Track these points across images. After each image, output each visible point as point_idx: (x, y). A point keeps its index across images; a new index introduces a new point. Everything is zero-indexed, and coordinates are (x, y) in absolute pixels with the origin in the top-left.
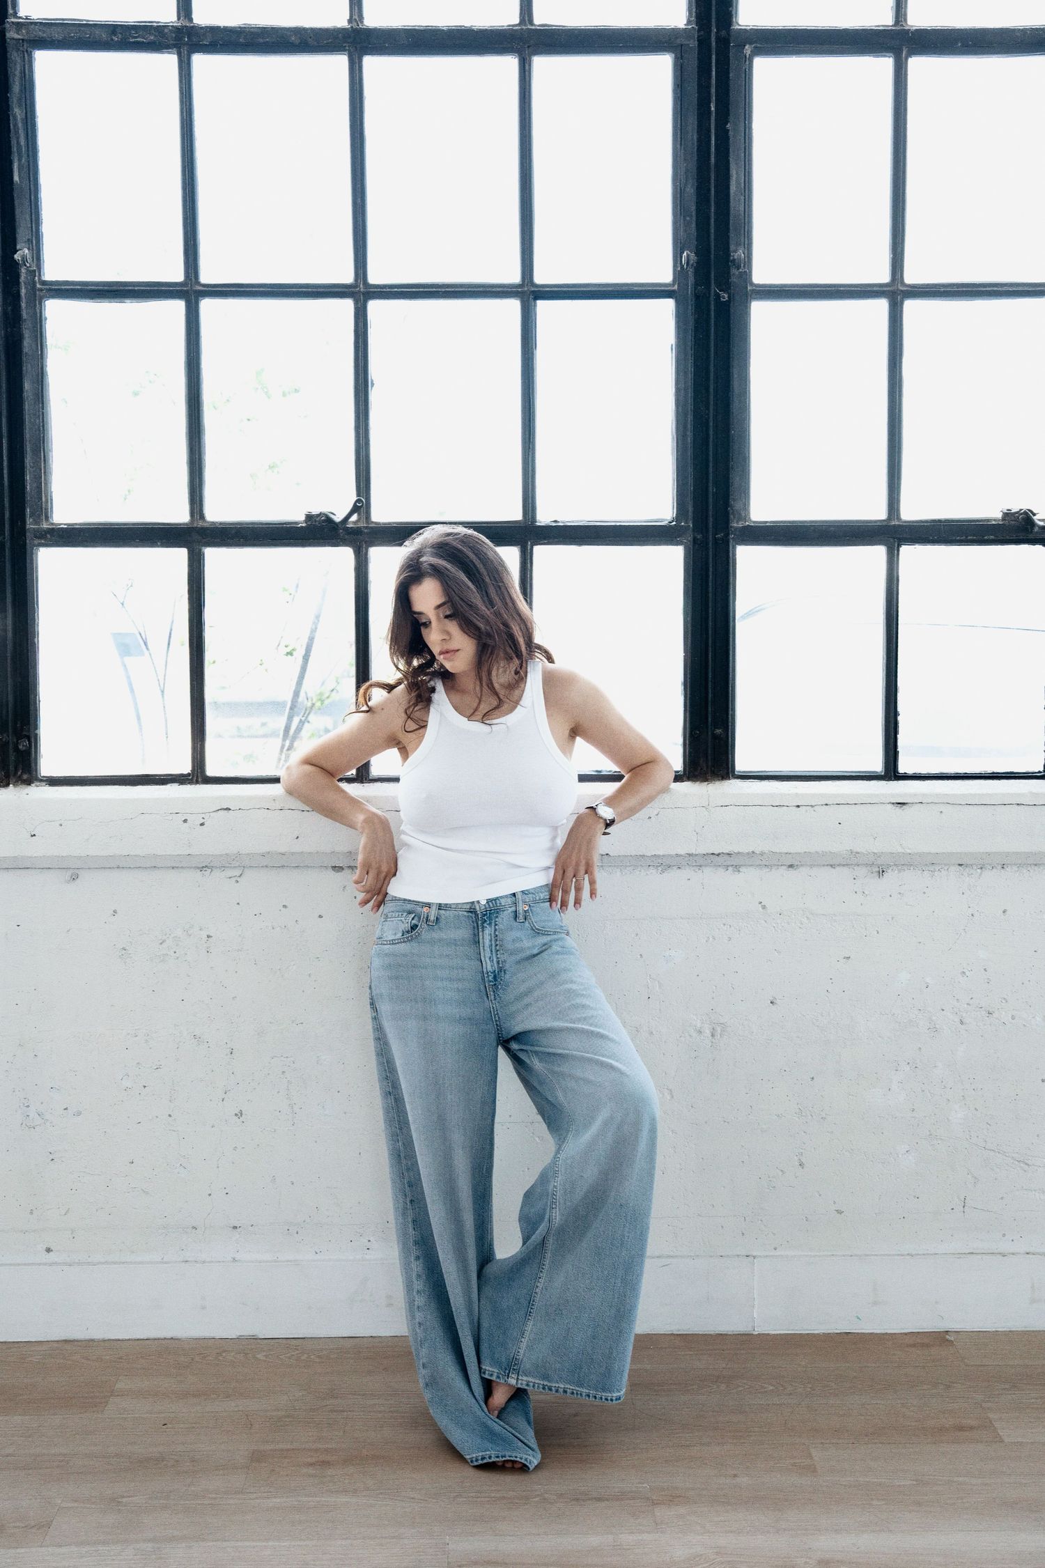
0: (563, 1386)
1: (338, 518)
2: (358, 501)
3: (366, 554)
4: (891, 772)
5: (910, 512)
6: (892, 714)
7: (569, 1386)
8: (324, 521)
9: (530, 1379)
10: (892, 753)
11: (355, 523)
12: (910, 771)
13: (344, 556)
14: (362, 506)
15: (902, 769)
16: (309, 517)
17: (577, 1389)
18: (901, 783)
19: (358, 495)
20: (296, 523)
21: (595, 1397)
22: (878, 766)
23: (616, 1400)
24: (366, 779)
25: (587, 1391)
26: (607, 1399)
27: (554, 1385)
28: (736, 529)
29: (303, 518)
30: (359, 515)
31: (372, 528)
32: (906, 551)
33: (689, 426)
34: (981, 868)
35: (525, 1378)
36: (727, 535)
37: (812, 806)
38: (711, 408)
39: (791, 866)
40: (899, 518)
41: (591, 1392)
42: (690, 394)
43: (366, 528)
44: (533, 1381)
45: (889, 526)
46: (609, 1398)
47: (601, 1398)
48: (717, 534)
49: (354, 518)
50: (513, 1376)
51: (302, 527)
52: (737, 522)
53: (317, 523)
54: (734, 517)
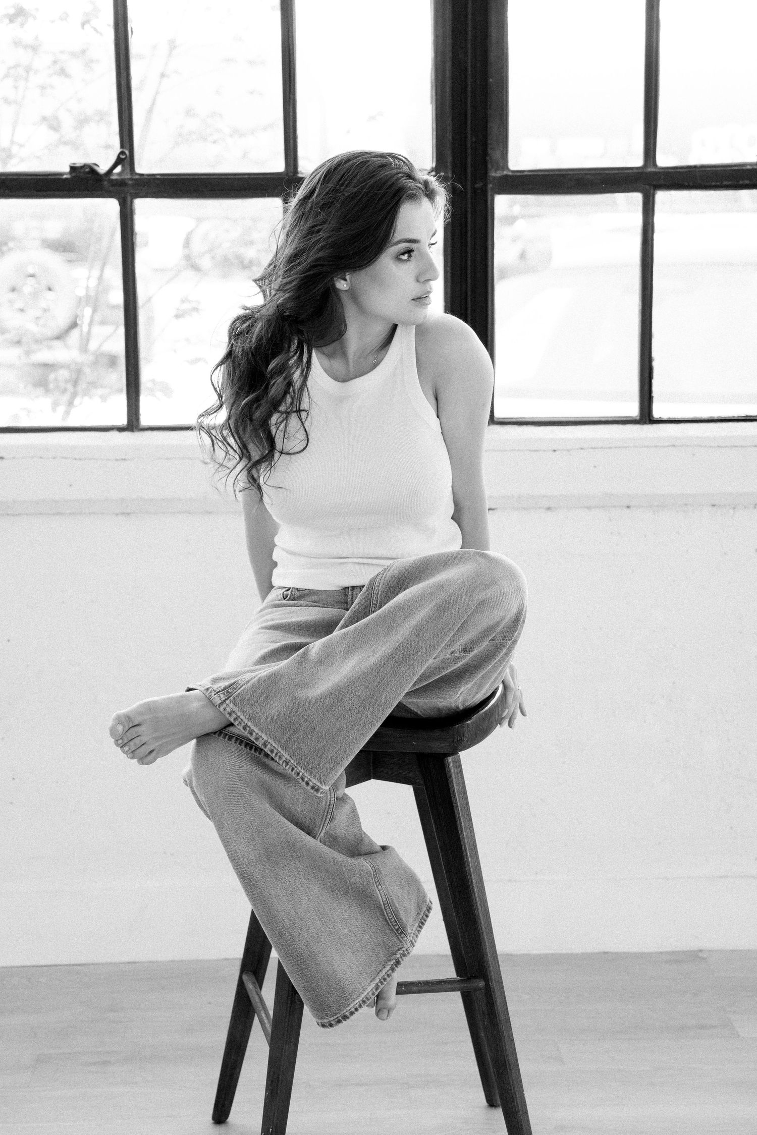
0: (265, 738)
1: (103, 169)
2: (122, 153)
3: (131, 205)
4: (646, 417)
5: (665, 159)
6: (647, 362)
7: (272, 742)
8: (88, 173)
9: (237, 711)
10: (647, 397)
11: (119, 174)
12: (665, 417)
13: (110, 207)
14: (126, 158)
15: (657, 413)
16: (73, 169)
17: (280, 749)
18: (655, 426)
19: (122, 146)
20: (62, 174)
21: (293, 769)
22: (634, 411)
23: (313, 788)
24: (136, 428)
25: (289, 758)
26: (303, 779)
27: (257, 731)
28: (494, 178)
29: (67, 170)
30: (123, 166)
31: (136, 180)
32: (661, 196)
33: (447, 73)
34: (734, 508)
35: (232, 706)
36: (486, 185)
37: (568, 450)
38: (469, 55)
39: (549, 509)
40: (655, 164)
41: (292, 762)
42: (449, 41)
43: (130, 179)
44: (238, 714)
45: (646, 173)
46: (306, 780)
47: (298, 774)
48: (476, 183)
49: (118, 169)
50: (222, 696)
51: (66, 179)
52: (496, 172)
53: (82, 174)
54: (492, 166)
